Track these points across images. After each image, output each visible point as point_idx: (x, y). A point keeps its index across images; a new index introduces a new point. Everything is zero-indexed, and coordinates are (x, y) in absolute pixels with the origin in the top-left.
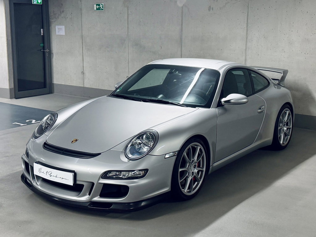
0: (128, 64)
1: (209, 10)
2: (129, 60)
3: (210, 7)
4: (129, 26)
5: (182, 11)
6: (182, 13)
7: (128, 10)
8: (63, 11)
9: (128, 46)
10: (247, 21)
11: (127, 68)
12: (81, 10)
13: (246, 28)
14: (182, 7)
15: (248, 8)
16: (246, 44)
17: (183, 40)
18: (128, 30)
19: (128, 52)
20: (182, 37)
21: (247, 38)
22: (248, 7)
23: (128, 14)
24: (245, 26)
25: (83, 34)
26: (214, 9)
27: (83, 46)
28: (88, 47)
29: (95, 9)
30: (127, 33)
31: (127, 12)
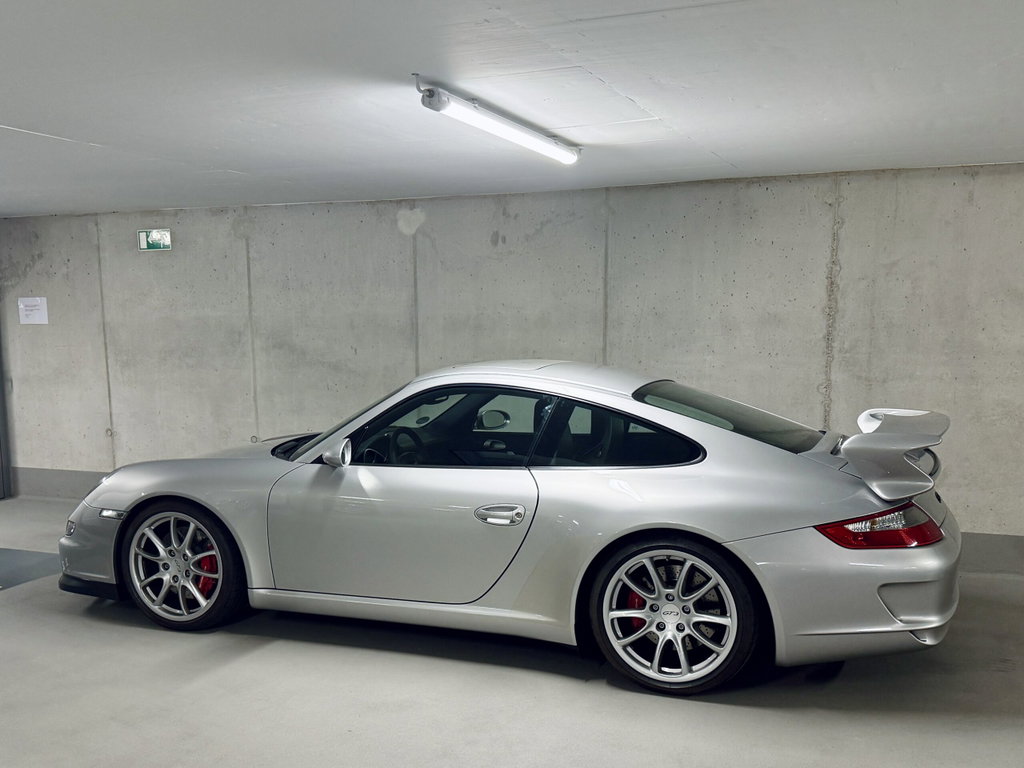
0: (255, 401)
1: (495, 242)
2: (258, 389)
3: (496, 234)
4: (253, 293)
5: (415, 247)
6: (415, 251)
7: (248, 245)
8: (40, 256)
9: (253, 350)
10: (606, 271)
11: (253, 414)
12: (99, 248)
13: (602, 291)
14: (414, 237)
15: (607, 236)
16: (605, 335)
17: (420, 328)
18: (250, 304)
19: (254, 365)
20: (417, 319)
21: (606, 319)
22: (606, 231)
23: (248, 258)
24: (600, 284)
25: (108, 318)
26: (507, 238)
27: (109, 355)
28: (125, 358)
29: (144, 245)
30: (247, 313)
31: (245, 252)
